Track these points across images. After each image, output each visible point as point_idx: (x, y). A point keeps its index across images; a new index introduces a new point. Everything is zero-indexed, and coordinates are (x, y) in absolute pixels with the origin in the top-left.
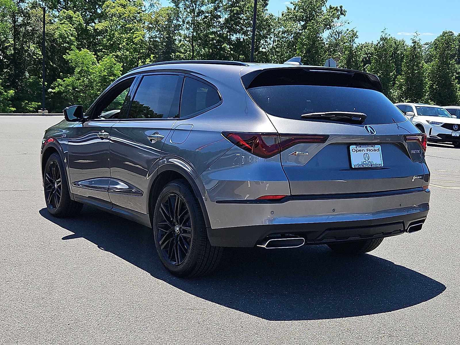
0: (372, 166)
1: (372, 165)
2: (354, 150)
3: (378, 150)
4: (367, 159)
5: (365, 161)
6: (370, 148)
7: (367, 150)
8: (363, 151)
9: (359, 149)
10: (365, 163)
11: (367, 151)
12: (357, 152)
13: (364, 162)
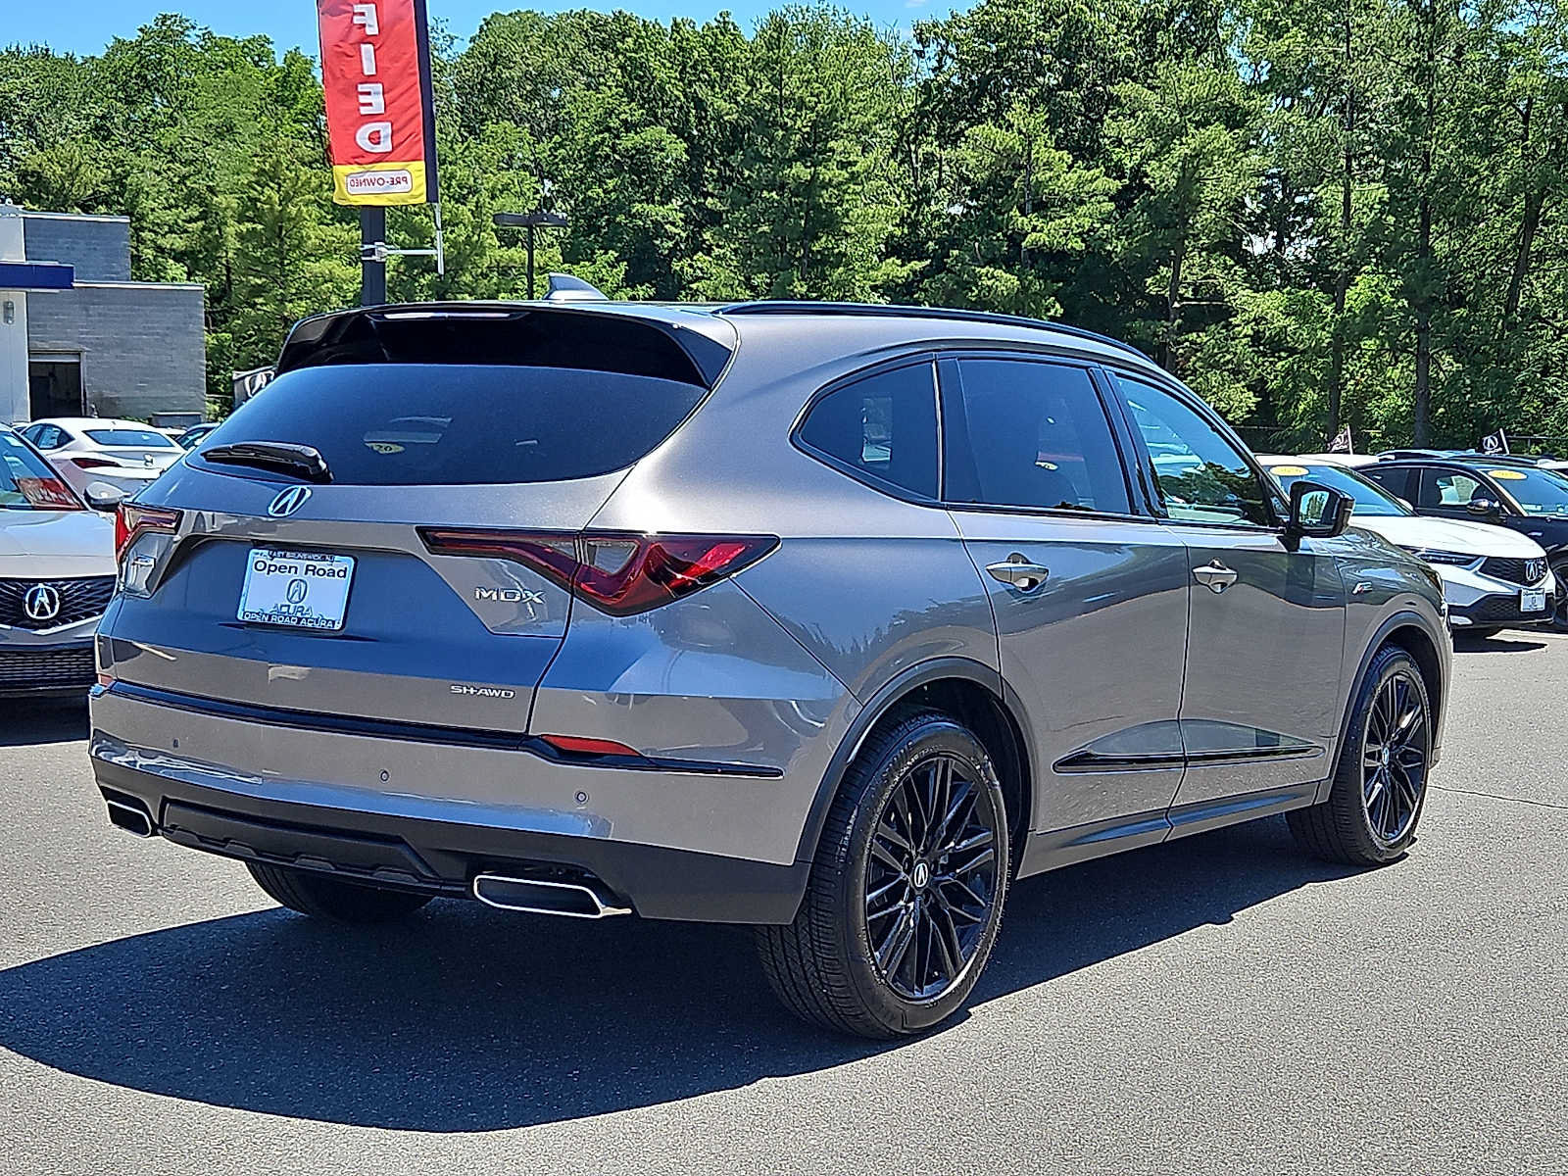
0: (298, 623)
1: (300, 619)
2: (260, 566)
3: (342, 574)
4: (296, 598)
5: (288, 603)
6: (319, 565)
7: (307, 570)
8: (293, 570)
9: (278, 562)
10: (285, 609)
11: (306, 574)
12: (269, 571)
13: (282, 606)
